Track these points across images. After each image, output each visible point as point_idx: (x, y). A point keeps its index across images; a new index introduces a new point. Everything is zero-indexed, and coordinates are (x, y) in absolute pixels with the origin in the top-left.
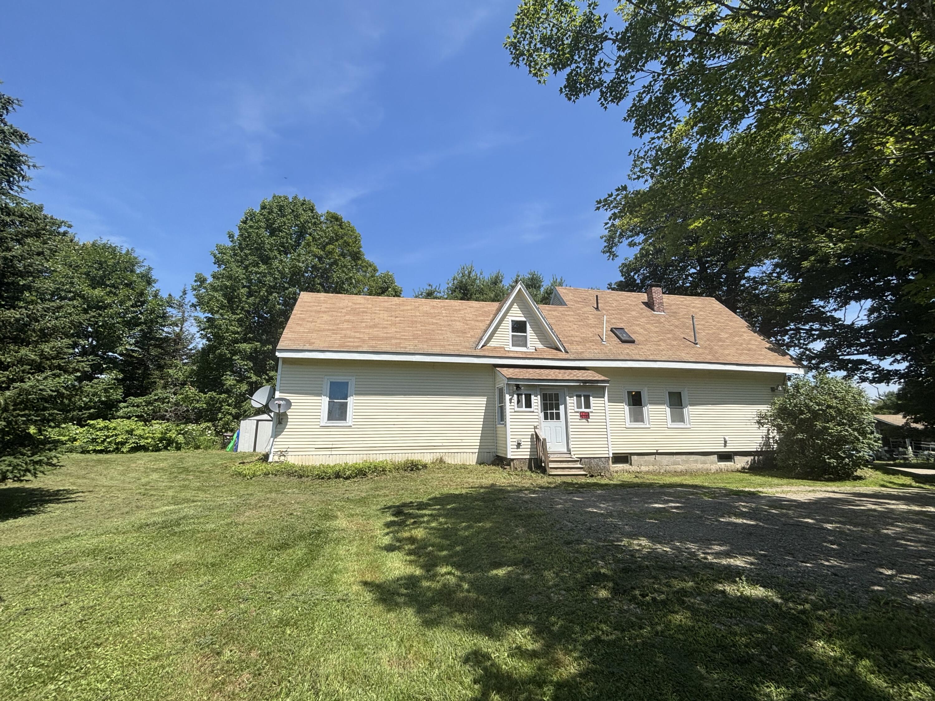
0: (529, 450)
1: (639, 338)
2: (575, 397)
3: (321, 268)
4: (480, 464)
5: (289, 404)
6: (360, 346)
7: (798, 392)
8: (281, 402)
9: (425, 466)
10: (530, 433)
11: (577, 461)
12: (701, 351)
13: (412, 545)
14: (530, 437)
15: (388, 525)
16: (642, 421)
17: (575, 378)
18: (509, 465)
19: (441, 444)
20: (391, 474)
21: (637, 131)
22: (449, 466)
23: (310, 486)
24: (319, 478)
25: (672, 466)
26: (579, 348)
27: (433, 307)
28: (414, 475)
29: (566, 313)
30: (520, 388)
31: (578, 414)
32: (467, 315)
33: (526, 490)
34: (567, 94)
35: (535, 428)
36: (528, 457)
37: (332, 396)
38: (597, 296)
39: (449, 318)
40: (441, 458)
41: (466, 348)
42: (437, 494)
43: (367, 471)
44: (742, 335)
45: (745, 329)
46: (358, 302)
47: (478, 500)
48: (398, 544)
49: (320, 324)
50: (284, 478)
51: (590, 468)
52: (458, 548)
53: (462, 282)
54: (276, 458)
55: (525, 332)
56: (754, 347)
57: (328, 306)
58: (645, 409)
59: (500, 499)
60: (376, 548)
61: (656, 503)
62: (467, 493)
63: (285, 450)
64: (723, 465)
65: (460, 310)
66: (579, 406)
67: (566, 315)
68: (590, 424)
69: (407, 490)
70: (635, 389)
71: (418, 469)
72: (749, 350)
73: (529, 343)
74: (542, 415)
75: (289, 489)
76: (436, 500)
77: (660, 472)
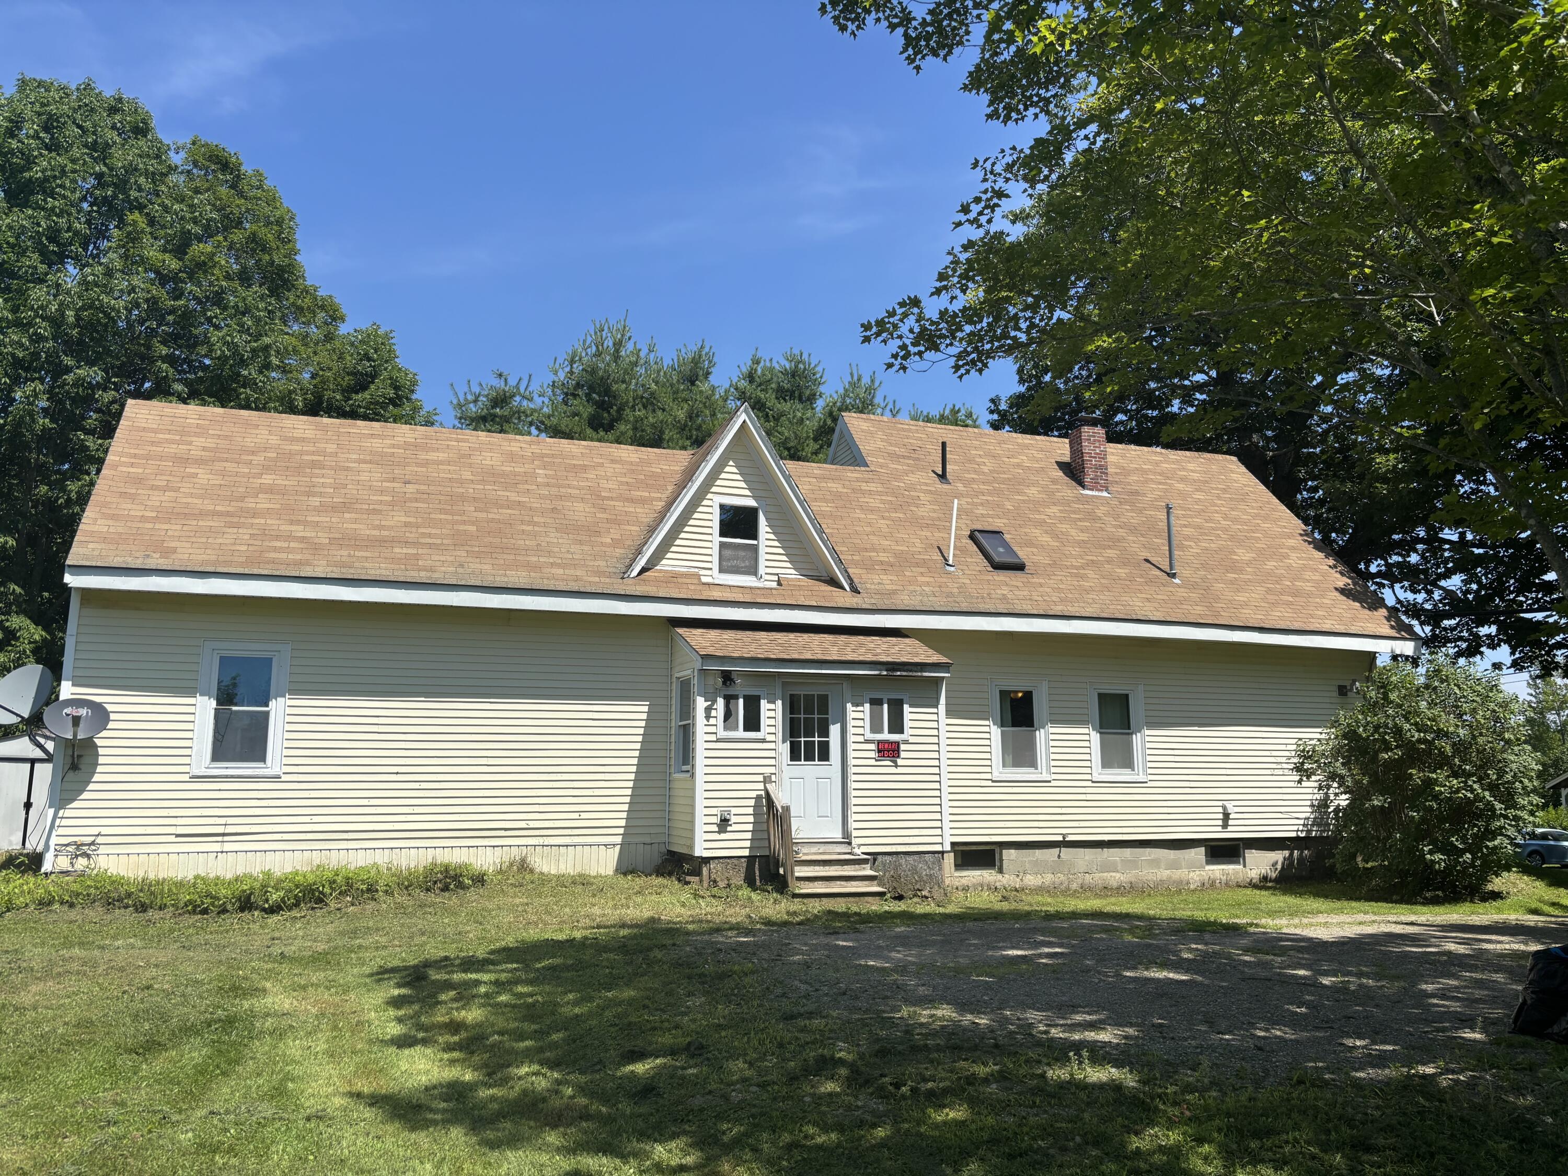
0: (749, 836)
1: (1036, 558)
2: (867, 706)
3: (172, 311)
4: (625, 874)
5: (101, 716)
6: (307, 563)
7: (1386, 697)
8: (83, 712)
9: (480, 879)
10: (754, 794)
11: (865, 861)
12: (1182, 593)
13: (453, 1035)
14: (752, 803)
15: (397, 1003)
16: (1033, 764)
17: (869, 657)
18: (698, 873)
19: (523, 825)
20: (389, 900)
21: (996, 110)
22: (544, 879)
23: (172, 931)
24: (194, 912)
25: (1097, 875)
26: (887, 581)
27: (511, 457)
28: (451, 900)
29: (864, 486)
30: (732, 680)
31: (873, 746)
32: (604, 485)
33: (731, 929)
34: (836, 18)
35: (767, 780)
36: (746, 853)
37: (226, 697)
38: (944, 445)
39: (554, 491)
40: (523, 860)
41: (599, 573)
42: (510, 941)
43: (327, 890)
44: (1287, 556)
45: (1297, 541)
46: (298, 434)
47: (610, 950)
48: (421, 1035)
49: (191, 495)
50: (95, 913)
51: (896, 878)
52: (555, 1037)
53: (593, 371)
54: (64, 863)
55: (755, 537)
56: (1308, 587)
57: (210, 443)
58: (1041, 736)
59: (664, 946)
60: (371, 1042)
61: (1013, 948)
62: (586, 938)
63: (89, 840)
64: (1218, 870)
65: (584, 468)
66: (876, 727)
67: (863, 493)
68: (900, 770)
69: (433, 934)
70: (1018, 685)
71: (461, 886)
72: (1294, 595)
73: (762, 564)
74: (785, 749)
75: (115, 937)
76: (508, 954)
77: (1068, 889)
